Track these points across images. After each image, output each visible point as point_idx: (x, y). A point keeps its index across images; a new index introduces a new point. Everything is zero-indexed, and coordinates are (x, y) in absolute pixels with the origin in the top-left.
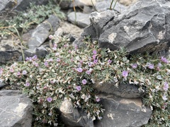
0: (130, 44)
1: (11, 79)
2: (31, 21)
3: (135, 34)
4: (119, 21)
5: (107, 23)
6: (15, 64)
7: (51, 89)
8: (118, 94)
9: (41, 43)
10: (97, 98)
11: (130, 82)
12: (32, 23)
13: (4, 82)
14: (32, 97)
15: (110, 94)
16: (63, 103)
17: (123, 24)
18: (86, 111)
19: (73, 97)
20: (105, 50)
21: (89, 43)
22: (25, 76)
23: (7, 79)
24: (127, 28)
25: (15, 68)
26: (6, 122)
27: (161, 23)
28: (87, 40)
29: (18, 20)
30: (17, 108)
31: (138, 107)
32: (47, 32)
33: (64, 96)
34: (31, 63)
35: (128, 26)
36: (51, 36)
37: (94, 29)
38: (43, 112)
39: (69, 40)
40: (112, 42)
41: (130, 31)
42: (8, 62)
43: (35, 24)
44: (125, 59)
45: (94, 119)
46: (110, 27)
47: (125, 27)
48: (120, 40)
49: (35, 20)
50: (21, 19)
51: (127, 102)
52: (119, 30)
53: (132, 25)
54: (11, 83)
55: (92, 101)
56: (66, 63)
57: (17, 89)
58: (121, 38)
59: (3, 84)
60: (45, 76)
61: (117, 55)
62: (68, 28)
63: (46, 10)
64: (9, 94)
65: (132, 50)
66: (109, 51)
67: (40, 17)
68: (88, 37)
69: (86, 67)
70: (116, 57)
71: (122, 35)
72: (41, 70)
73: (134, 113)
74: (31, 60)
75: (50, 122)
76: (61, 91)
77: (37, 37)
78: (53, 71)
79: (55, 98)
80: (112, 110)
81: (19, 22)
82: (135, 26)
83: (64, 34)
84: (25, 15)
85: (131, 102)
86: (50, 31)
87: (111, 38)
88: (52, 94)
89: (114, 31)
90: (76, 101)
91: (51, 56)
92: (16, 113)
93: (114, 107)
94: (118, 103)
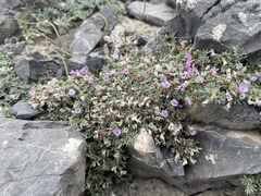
0: (248, 42)
1: (50, 104)
2: (72, 15)
3: (256, 25)
4: (229, 6)
5: (209, 9)
6: (54, 80)
7: (119, 116)
8: (225, 122)
9: (90, 49)
10: (192, 130)
11: (250, 102)
12: (73, 18)
13: (38, 108)
15: (211, 124)
16: (139, 137)
17: (236, 9)
18: (173, 151)
19: (154, 127)
20: (206, 52)
21: (173, 45)
22: (73, 99)
23: (43, 103)
24: (243, 16)
25: (54, 87)
26: (52, 167)
28: (169, 40)
29: (50, 14)
30: (67, 145)
32: (99, 31)
33: (139, 127)
34: (79, 78)
35: (245, 12)
36: (107, 38)
37: (183, 21)
38: (104, 153)
39: (136, 42)
40: (218, 39)
41: (248, 21)
42: (41, 79)
43: (79, 21)
44: (239, 66)
45: (185, 162)
46: (214, 15)
47: (240, 14)
48: (231, 36)
49: (79, 14)
50: (55, 12)
51: (238, 136)
52: (230, 20)
53: (251, 11)
54: (50, 110)
55: (183, 134)
56: (139, 75)
57: (59, 119)
58: (233, 33)
59: (36, 112)
60: (104, 98)
61: (227, 59)
62: (132, 25)
64: (49, 126)
65: (251, 51)
66: (213, 54)
67: (86, 8)
68: (172, 36)
69: (176, 81)
70: (225, 63)
71: (234, 27)
72: (99, 88)
74: (78, 74)
75: (114, 169)
76: (134, 118)
77: (84, 40)
78: (119, 88)
79: (126, 130)
80: (214, 149)
81: (52, 17)
82: (256, 12)
83: (127, 34)
85: (244, 135)
86: (102, 30)
87: (218, 33)
88: (120, 123)
89: (222, 21)
90: (160, 134)
91: (111, 68)
92: (67, 152)
93: (217, 143)
94: (223, 137)
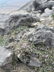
1: (10, 47)
4: (33, 35)
6: (12, 42)
10: (27, 55)
12: (19, 31)
14: (14, 52)
19: (21, 54)
22: (13, 46)
27: (43, 37)
31: (37, 61)
40: (31, 41)
41: (35, 38)
45: (26, 61)
46: (31, 36)
51: (35, 58)
58: (33, 40)
63: (23, 27)
66: (30, 43)
67: (21, 30)
73: (36, 62)
74: (15, 42)
75: (16, 59)
76: (18, 52)
77: (19, 36)
80: (31, 60)
81: (16, 31)
84: (18, 29)
89: (32, 38)
92: (8, 55)
94: (32, 58)
